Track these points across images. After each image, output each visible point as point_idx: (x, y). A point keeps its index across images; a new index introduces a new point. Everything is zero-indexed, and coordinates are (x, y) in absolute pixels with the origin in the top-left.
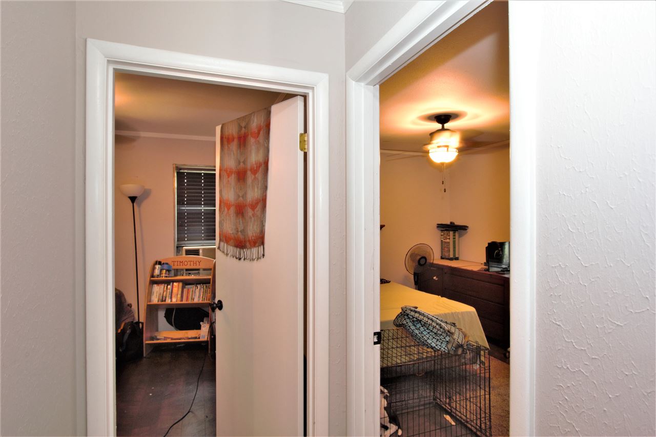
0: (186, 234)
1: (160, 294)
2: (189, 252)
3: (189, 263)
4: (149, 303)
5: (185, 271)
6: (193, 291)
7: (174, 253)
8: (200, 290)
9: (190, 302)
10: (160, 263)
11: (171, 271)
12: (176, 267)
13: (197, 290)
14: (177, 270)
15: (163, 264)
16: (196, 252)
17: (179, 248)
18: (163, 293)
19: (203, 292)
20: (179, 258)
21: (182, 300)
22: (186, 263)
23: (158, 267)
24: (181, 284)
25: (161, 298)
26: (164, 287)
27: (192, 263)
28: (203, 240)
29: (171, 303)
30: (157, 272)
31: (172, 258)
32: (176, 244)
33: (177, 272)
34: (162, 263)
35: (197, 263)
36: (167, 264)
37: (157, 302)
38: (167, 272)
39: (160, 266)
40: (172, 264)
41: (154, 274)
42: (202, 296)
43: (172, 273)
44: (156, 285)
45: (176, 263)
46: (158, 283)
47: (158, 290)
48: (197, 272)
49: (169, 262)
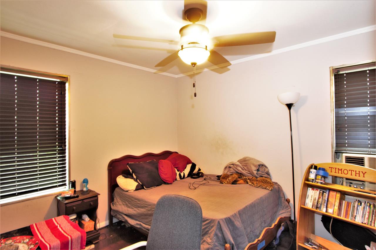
0: (346, 139)
1: (315, 199)
2: (349, 160)
3: (350, 172)
4: (302, 206)
5: (345, 179)
6: (354, 207)
7: (332, 158)
8: (364, 208)
9: (349, 220)
10: (316, 168)
11: (327, 177)
12: (333, 174)
13: (361, 208)
14: (336, 177)
15: (320, 169)
16: (360, 161)
17: (337, 153)
18: (319, 199)
19: (369, 213)
20: (338, 165)
21: (339, 214)
22: (346, 172)
23: (313, 171)
24: (338, 195)
25: (316, 204)
26: (320, 193)
27: (354, 173)
28: (370, 148)
29: (326, 214)
30: (312, 176)
31: (330, 164)
32: (334, 149)
33: (335, 180)
34: (318, 168)
35: (361, 174)
36: (324, 170)
37: (311, 207)
38: (323, 178)
39: (315, 171)
40: (329, 171)
41: (310, 178)
42: (367, 216)
43: (329, 180)
44: (311, 189)
45: (333, 170)
46: (313, 187)
47: (313, 194)
48: (361, 183)
49: (326, 168)
